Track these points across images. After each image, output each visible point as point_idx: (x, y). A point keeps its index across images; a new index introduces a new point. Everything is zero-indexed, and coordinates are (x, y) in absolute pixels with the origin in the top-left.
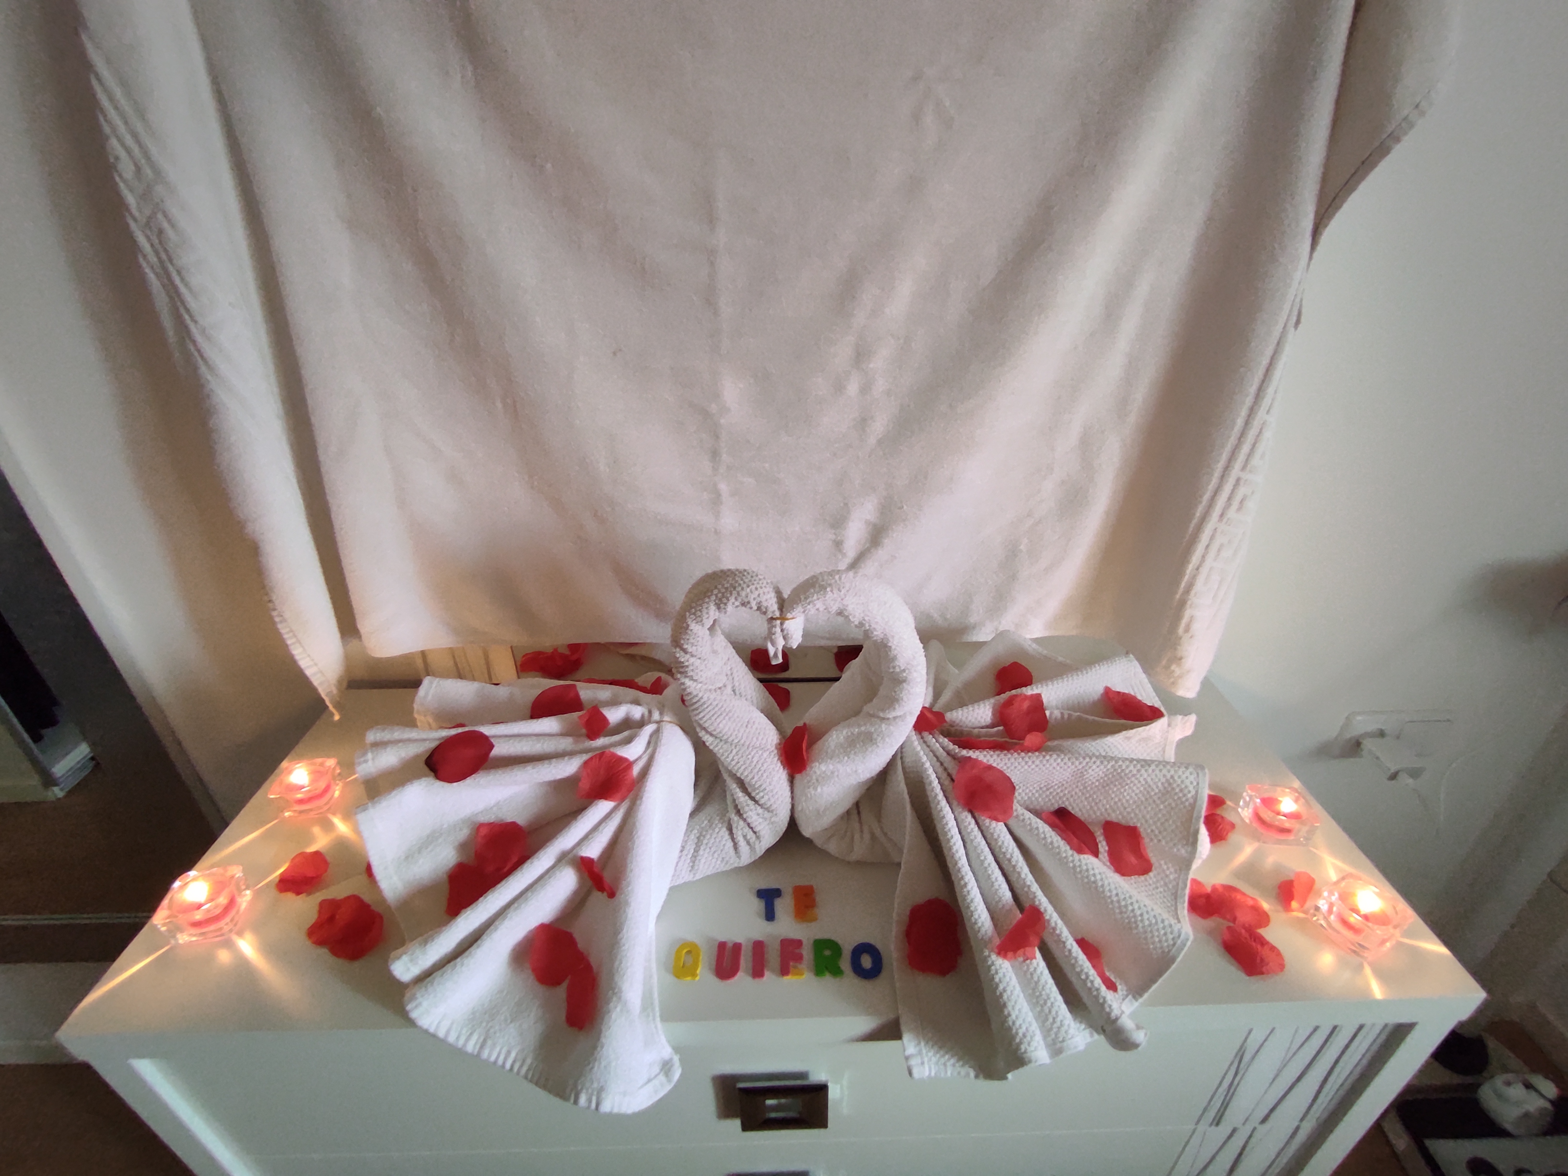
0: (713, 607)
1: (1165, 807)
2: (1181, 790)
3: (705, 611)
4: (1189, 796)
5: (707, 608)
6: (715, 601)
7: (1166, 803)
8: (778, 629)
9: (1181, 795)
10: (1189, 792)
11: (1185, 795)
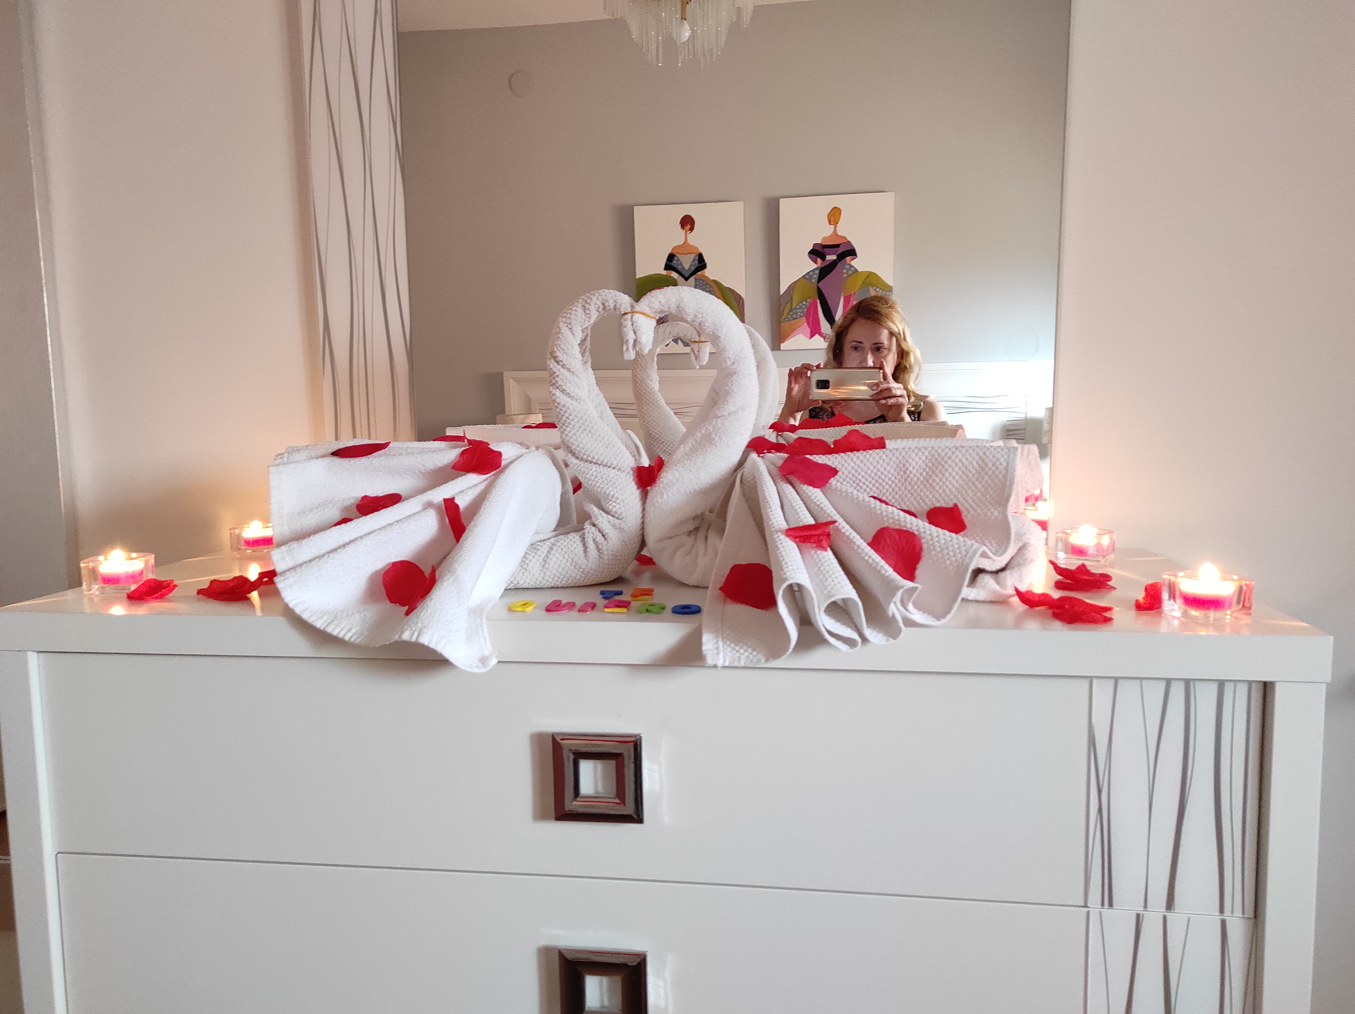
0: (580, 310)
1: (983, 486)
2: (994, 465)
3: (573, 312)
4: (1001, 467)
5: (575, 310)
6: (581, 303)
7: (984, 483)
8: (629, 323)
9: (994, 468)
10: (1001, 464)
11: (997, 468)
